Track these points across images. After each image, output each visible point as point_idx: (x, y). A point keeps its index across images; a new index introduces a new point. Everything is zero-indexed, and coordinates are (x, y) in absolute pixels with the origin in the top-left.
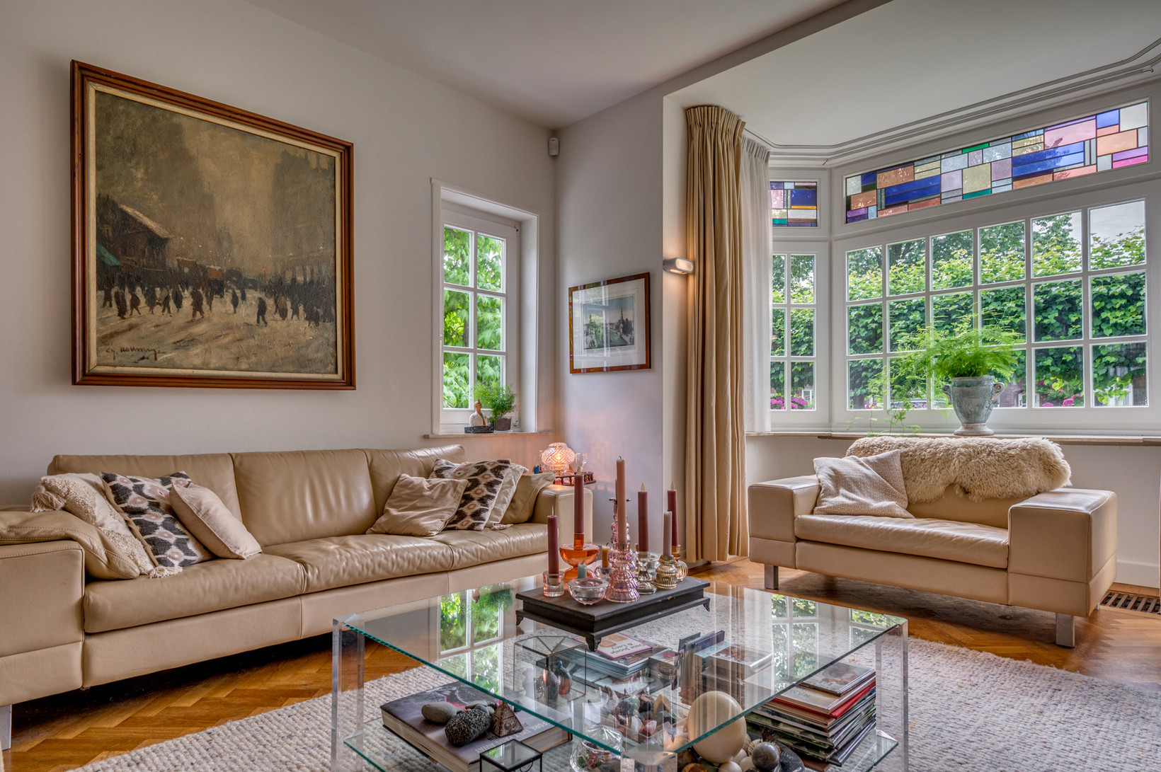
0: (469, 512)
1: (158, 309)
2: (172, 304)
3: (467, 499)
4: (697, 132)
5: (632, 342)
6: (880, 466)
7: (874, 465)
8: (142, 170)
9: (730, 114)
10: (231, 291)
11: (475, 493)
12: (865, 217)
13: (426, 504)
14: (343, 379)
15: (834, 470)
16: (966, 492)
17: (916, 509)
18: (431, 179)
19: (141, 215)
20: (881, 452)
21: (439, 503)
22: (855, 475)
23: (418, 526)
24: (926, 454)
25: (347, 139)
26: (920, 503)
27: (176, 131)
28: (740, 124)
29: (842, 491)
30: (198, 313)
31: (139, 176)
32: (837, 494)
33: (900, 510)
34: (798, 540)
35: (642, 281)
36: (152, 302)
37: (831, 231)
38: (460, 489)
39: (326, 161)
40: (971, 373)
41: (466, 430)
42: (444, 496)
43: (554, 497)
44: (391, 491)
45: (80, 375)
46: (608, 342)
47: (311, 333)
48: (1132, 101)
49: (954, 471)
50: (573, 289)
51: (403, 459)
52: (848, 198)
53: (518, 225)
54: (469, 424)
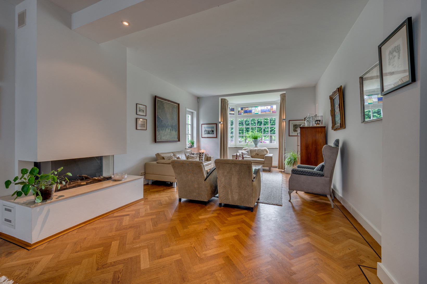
3: (200, 158)
4: (223, 102)
5: (213, 134)
6: (247, 152)
7: (247, 151)
8: (161, 110)
9: (227, 100)
12: (241, 114)
13: (195, 159)
14: (178, 140)
15: (242, 152)
16: (258, 155)
17: (252, 157)
18: (186, 107)
19: (161, 117)
22: (245, 153)
24: (253, 150)
25: (179, 102)
26: (253, 156)
27: (163, 104)
28: (228, 101)
29: (244, 155)
33: (251, 157)
35: (216, 125)
36: (161, 130)
37: (236, 116)
38: (199, 156)
39: (176, 106)
40: (256, 139)
41: (188, 147)
42: (197, 157)
43: (210, 157)
44: (188, 157)
45: (155, 141)
46: (209, 133)
47: (175, 133)
48: (274, 105)
49: (256, 152)
50: (202, 124)
51: (187, 152)
52: (239, 111)
53: (192, 113)
54: (189, 146)
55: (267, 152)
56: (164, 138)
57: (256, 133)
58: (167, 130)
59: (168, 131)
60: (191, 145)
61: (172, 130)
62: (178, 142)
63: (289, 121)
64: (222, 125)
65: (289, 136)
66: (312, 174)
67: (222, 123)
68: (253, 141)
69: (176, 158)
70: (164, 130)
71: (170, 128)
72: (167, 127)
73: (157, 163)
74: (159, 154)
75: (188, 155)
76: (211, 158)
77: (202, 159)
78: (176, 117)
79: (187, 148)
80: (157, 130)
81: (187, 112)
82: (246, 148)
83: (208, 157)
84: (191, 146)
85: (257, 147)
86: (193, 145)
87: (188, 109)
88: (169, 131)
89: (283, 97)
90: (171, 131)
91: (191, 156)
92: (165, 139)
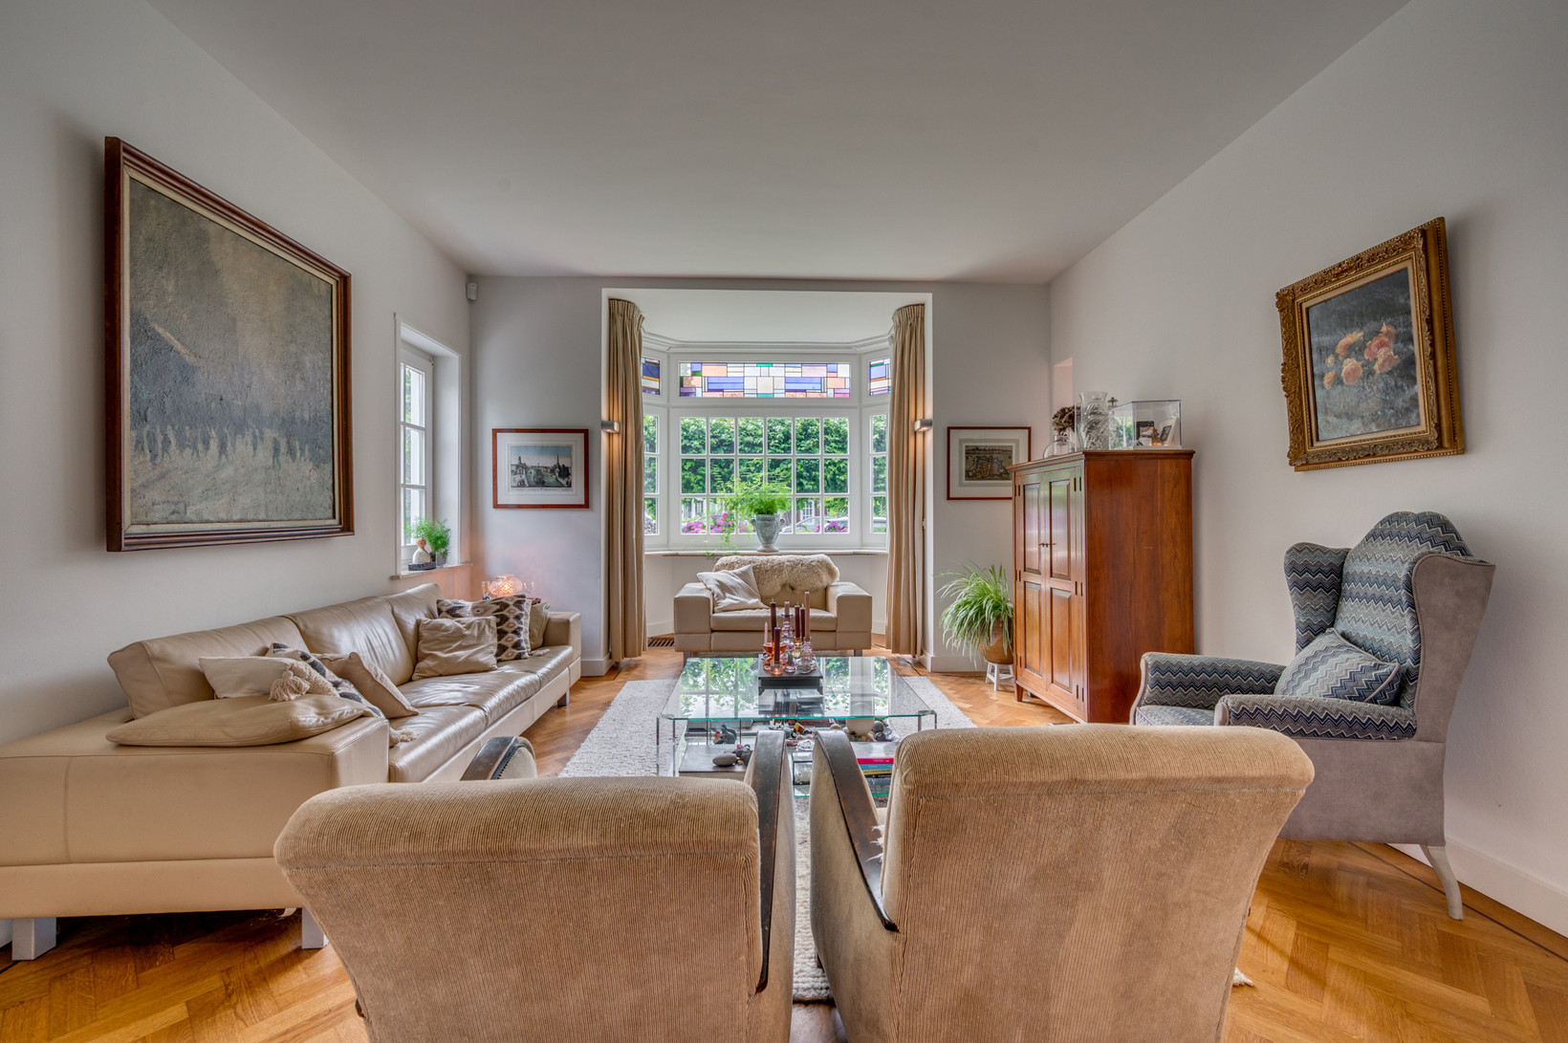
0: (510, 645)
1: (188, 451)
2: (200, 447)
3: (501, 634)
5: (569, 485)
6: (743, 575)
7: (740, 575)
8: (173, 282)
9: (638, 309)
10: (251, 430)
11: (508, 626)
12: (694, 394)
13: (471, 642)
14: (340, 524)
15: (718, 581)
16: (793, 589)
17: (767, 602)
18: (395, 314)
19: (172, 338)
20: (739, 567)
21: (483, 639)
22: (731, 583)
23: (478, 663)
24: (763, 567)
25: (344, 266)
26: (770, 599)
27: (203, 237)
28: (642, 318)
29: (727, 595)
30: (223, 457)
31: (170, 288)
32: (725, 597)
33: (760, 605)
34: (713, 631)
35: (582, 435)
36: (181, 446)
37: (668, 400)
38: (494, 625)
39: (323, 286)
40: (768, 513)
41: (412, 568)
42: (482, 633)
43: (566, 624)
44: (418, 636)
45: (111, 534)
46: (541, 483)
47: (314, 476)
48: (844, 362)
49: (785, 576)
50: (495, 432)
51: (408, 602)
52: (681, 379)
53: (434, 359)
54: (414, 561)
55: (831, 573)
56: (211, 512)
57: (765, 485)
58: (240, 446)
59: (248, 455)
60: (429, 548)
61: (291, 451)
62: (342, 541)
63: (949, 429)
64: (617, 441)
65: (949, 498)
66: (1357, 727)
67: (616, 427)
68: (753, 522)
69: (329, 662)
70: (214, 445)
71: (270, 434)
72: (240, 428)
73: (122, 745)
74: (155, 649)
75: (418, 624)
76: (572, 626)
77: (516, 639)
78: (318, 362)
79: (404, 572)
80: (138, 442)
81: (402, 351)
82: (733, 558)
83: (549, 621)
84: (428, 560)
85: (773, 552)
86: (445, 554)
87: (409, 333)
88: (260, 454)
89: (910, 322)
90: (282, 458)
91: (438, 628)
92: (223, 516)
